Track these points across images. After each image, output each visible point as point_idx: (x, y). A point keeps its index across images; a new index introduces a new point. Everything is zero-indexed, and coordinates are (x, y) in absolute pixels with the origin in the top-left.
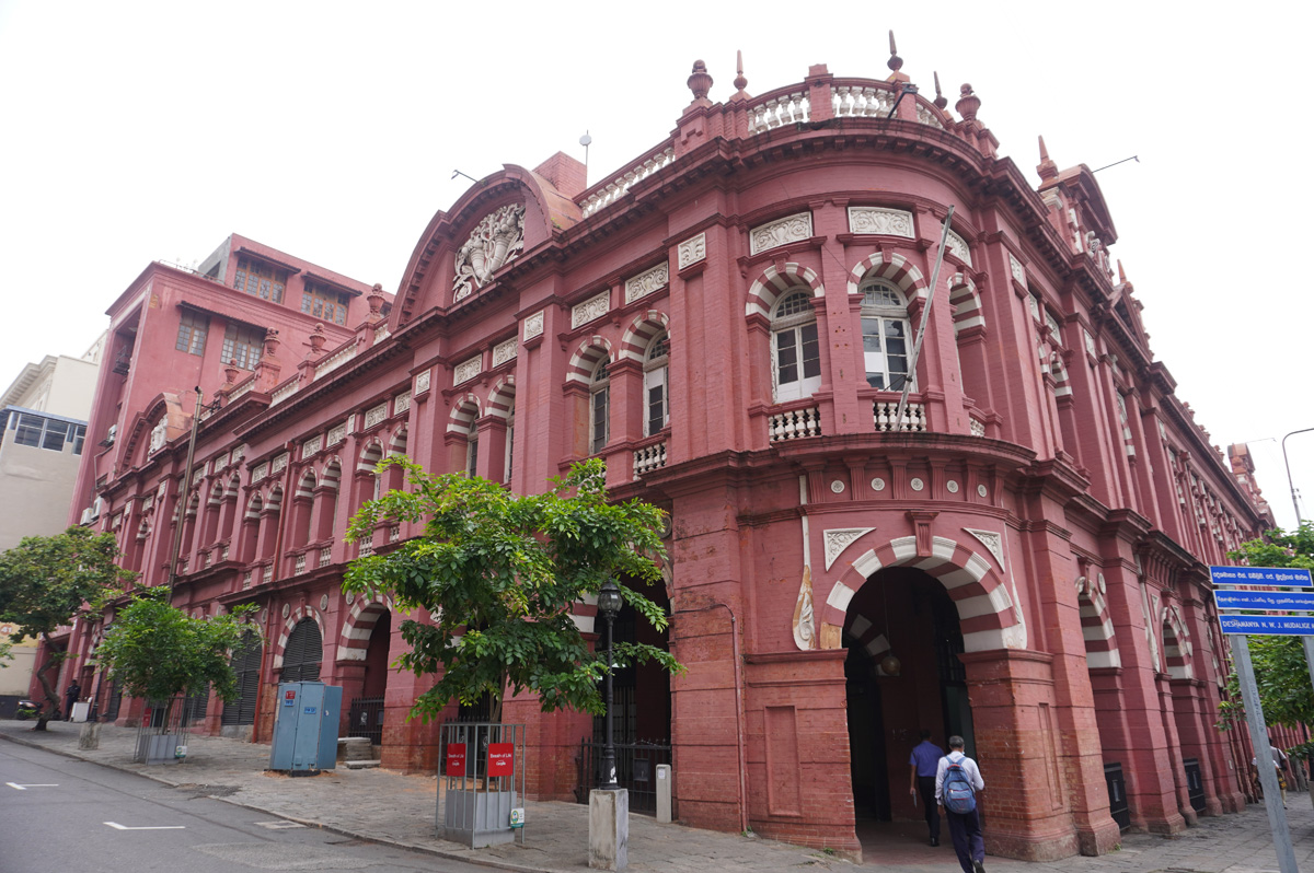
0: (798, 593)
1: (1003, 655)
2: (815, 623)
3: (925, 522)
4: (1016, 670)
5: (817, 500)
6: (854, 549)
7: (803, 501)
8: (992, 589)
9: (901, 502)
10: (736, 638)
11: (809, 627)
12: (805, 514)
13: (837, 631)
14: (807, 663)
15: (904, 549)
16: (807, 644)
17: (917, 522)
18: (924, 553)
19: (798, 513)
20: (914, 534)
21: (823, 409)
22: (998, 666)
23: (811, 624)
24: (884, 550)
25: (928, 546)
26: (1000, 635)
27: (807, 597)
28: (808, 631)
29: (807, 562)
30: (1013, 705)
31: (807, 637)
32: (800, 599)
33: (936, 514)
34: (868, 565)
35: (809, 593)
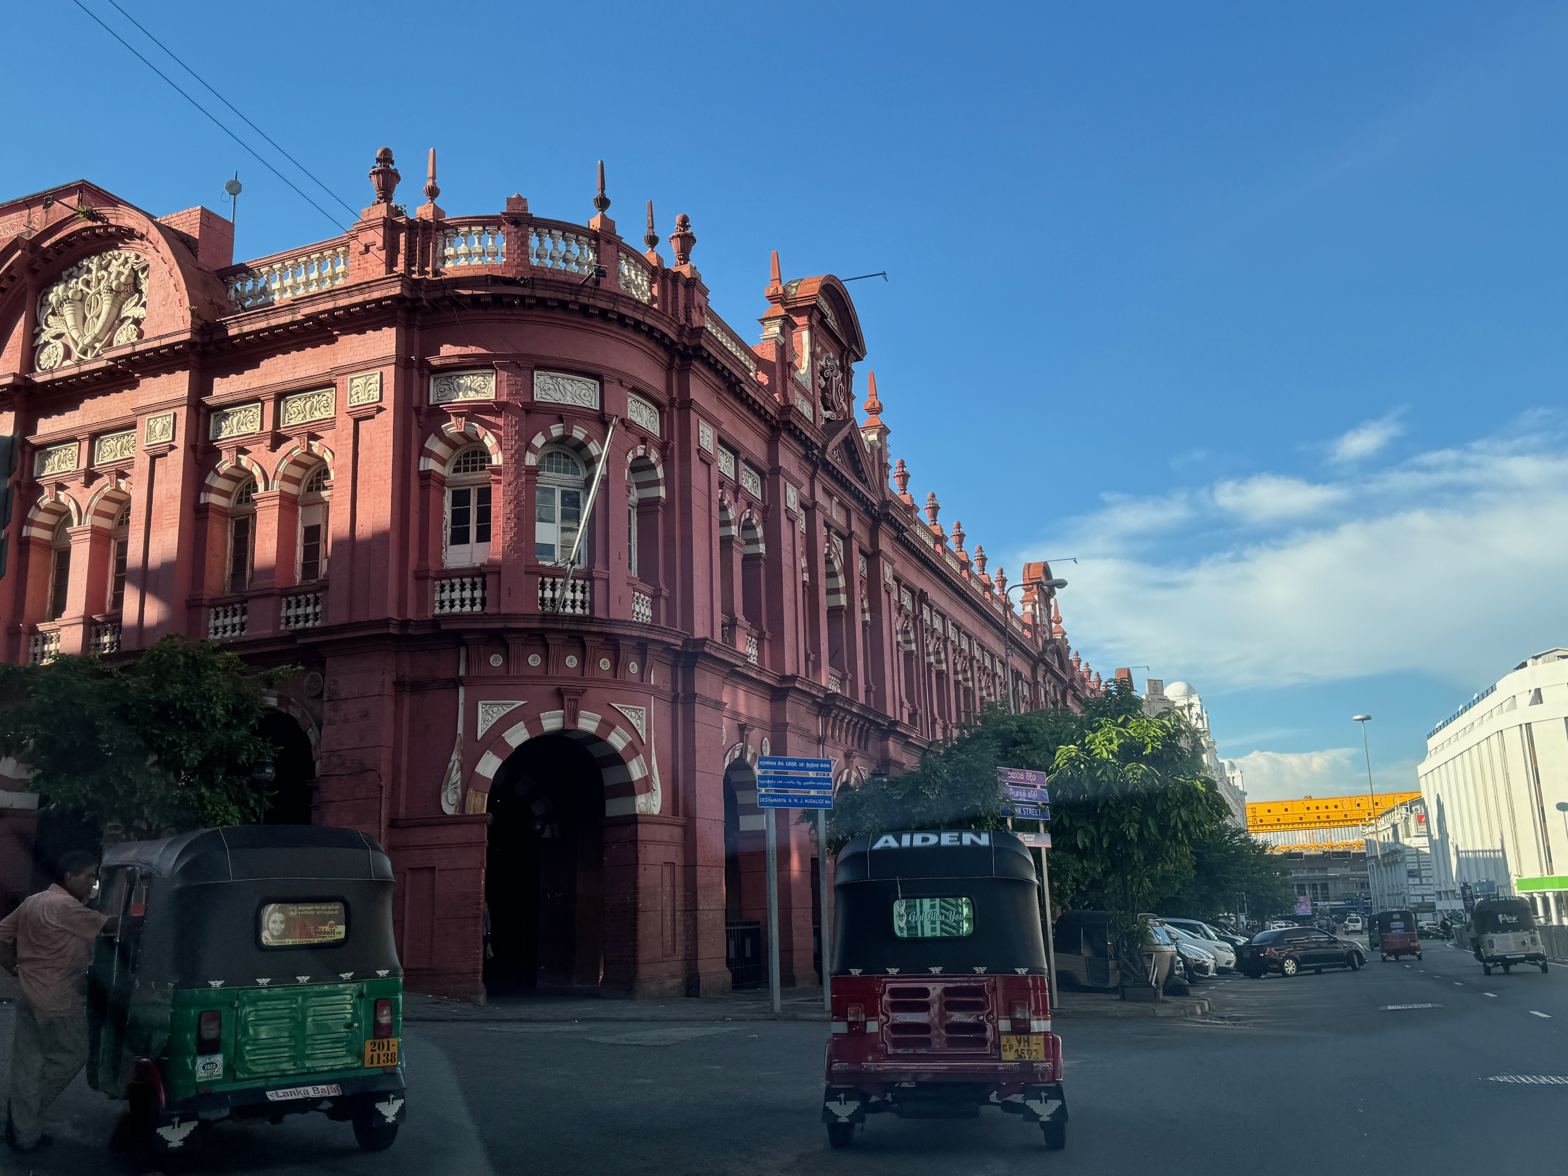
0: (449, 760)
1: (633, 820)
2: (462, 791)
3: (574, 697)
4: (644, 832)
5: (474, 672)
6: (506, 722)
7: (462, 672)
8: (631, 759)
9: (554, 678)
10: (383, 803)
11: (456, 793)
12: (463, 685)
13: (483, 797)
14: (452, 827)
15: (551, 722)
16: (453, 808)
17: (566, 698)
18: (570, 726)
19: (456, 682)
20: (563, 709)
21: (491, 580)
22: (629, 830)
23: (459, 791)
24: (533, 722)
25: (575, 721)
26: (634, 802)
27: (457, 765)
28: (455, 797)
29: (460, 731)
30: (637, 863)
31: (454, 802)
32: (450, 765)
33: (584, 691)
34: (517, 736)
35: (459, 761)
